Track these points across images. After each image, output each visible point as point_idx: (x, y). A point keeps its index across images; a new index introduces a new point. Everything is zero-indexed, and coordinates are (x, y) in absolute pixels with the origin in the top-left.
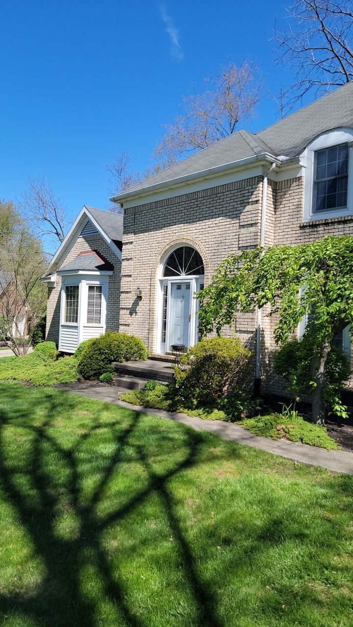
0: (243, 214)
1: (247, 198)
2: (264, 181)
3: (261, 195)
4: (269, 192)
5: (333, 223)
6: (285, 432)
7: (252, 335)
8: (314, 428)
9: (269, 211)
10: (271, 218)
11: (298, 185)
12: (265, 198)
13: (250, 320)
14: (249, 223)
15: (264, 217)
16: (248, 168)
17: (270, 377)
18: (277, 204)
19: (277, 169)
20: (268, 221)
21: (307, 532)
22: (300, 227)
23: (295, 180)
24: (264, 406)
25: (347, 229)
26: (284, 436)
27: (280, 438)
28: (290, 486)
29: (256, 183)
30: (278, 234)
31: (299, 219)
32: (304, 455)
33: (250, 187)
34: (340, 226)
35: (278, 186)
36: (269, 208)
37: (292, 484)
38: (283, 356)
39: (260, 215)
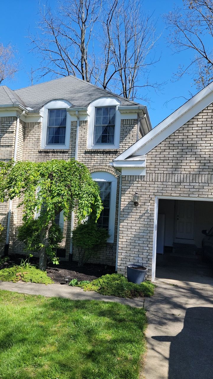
0: (3, 138)
1: (6, 128)
2: (17, 120)
3: (15, 129)
4: (21, 128)
5: (57, 152)
6: (21, 277)
7: (5, 216)
8: (39, 272)
9: (20, 139)
10: (21, 144)
11: (38, 127)
12: (18, 131)
13: (4, 207)
14: (6, 144)
15: (17, 143)
16: (8, 111)
17: (16, 243)
18: (25, 136)
19: (26, 115)
20: (19, 145)
21: (27, 337)
22: (39, 152)
23: (36, 124)
24: (10, 262)
25: (65, 156)
26: (21, 279)
27: (18, 281)
28: (20, 310)
29: (12, 120)
30: (25, 154)
31: (38, 147)
32: (32, 289)
33: (8, 122)
34: (61, 154)
35: (26, 125)
36: (20, 137)
37: (22, 309)
38: (24, 229)
39: (14, 141)
